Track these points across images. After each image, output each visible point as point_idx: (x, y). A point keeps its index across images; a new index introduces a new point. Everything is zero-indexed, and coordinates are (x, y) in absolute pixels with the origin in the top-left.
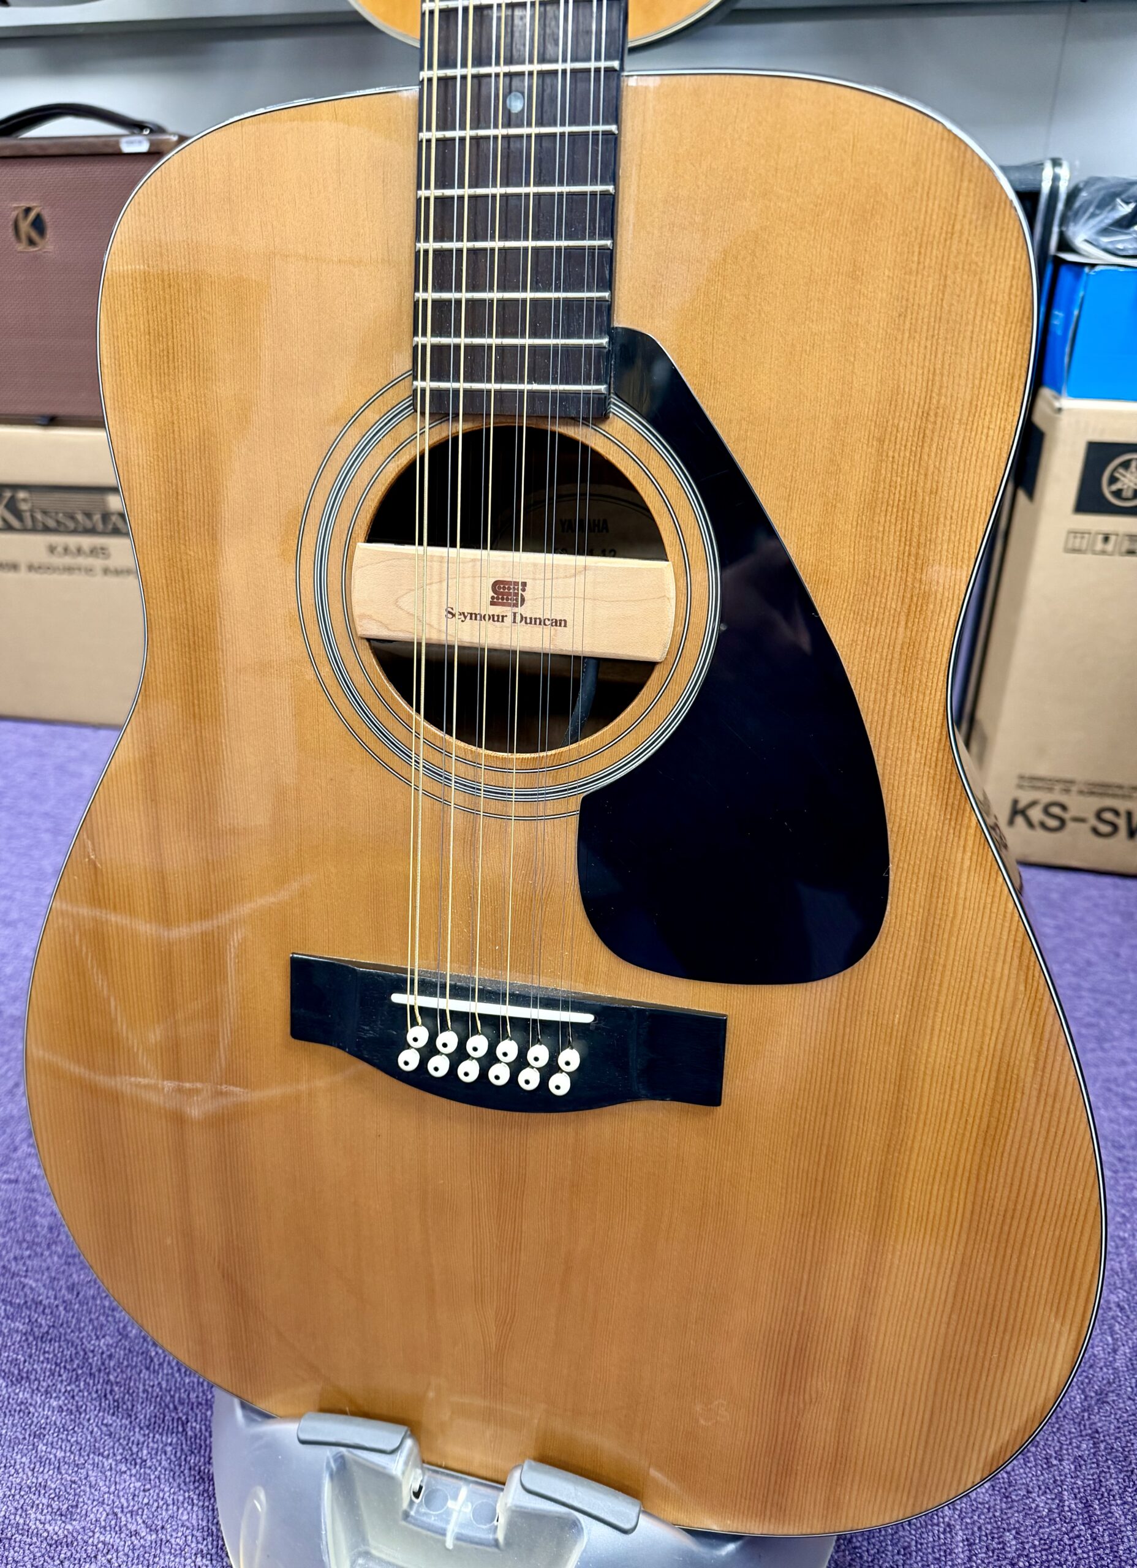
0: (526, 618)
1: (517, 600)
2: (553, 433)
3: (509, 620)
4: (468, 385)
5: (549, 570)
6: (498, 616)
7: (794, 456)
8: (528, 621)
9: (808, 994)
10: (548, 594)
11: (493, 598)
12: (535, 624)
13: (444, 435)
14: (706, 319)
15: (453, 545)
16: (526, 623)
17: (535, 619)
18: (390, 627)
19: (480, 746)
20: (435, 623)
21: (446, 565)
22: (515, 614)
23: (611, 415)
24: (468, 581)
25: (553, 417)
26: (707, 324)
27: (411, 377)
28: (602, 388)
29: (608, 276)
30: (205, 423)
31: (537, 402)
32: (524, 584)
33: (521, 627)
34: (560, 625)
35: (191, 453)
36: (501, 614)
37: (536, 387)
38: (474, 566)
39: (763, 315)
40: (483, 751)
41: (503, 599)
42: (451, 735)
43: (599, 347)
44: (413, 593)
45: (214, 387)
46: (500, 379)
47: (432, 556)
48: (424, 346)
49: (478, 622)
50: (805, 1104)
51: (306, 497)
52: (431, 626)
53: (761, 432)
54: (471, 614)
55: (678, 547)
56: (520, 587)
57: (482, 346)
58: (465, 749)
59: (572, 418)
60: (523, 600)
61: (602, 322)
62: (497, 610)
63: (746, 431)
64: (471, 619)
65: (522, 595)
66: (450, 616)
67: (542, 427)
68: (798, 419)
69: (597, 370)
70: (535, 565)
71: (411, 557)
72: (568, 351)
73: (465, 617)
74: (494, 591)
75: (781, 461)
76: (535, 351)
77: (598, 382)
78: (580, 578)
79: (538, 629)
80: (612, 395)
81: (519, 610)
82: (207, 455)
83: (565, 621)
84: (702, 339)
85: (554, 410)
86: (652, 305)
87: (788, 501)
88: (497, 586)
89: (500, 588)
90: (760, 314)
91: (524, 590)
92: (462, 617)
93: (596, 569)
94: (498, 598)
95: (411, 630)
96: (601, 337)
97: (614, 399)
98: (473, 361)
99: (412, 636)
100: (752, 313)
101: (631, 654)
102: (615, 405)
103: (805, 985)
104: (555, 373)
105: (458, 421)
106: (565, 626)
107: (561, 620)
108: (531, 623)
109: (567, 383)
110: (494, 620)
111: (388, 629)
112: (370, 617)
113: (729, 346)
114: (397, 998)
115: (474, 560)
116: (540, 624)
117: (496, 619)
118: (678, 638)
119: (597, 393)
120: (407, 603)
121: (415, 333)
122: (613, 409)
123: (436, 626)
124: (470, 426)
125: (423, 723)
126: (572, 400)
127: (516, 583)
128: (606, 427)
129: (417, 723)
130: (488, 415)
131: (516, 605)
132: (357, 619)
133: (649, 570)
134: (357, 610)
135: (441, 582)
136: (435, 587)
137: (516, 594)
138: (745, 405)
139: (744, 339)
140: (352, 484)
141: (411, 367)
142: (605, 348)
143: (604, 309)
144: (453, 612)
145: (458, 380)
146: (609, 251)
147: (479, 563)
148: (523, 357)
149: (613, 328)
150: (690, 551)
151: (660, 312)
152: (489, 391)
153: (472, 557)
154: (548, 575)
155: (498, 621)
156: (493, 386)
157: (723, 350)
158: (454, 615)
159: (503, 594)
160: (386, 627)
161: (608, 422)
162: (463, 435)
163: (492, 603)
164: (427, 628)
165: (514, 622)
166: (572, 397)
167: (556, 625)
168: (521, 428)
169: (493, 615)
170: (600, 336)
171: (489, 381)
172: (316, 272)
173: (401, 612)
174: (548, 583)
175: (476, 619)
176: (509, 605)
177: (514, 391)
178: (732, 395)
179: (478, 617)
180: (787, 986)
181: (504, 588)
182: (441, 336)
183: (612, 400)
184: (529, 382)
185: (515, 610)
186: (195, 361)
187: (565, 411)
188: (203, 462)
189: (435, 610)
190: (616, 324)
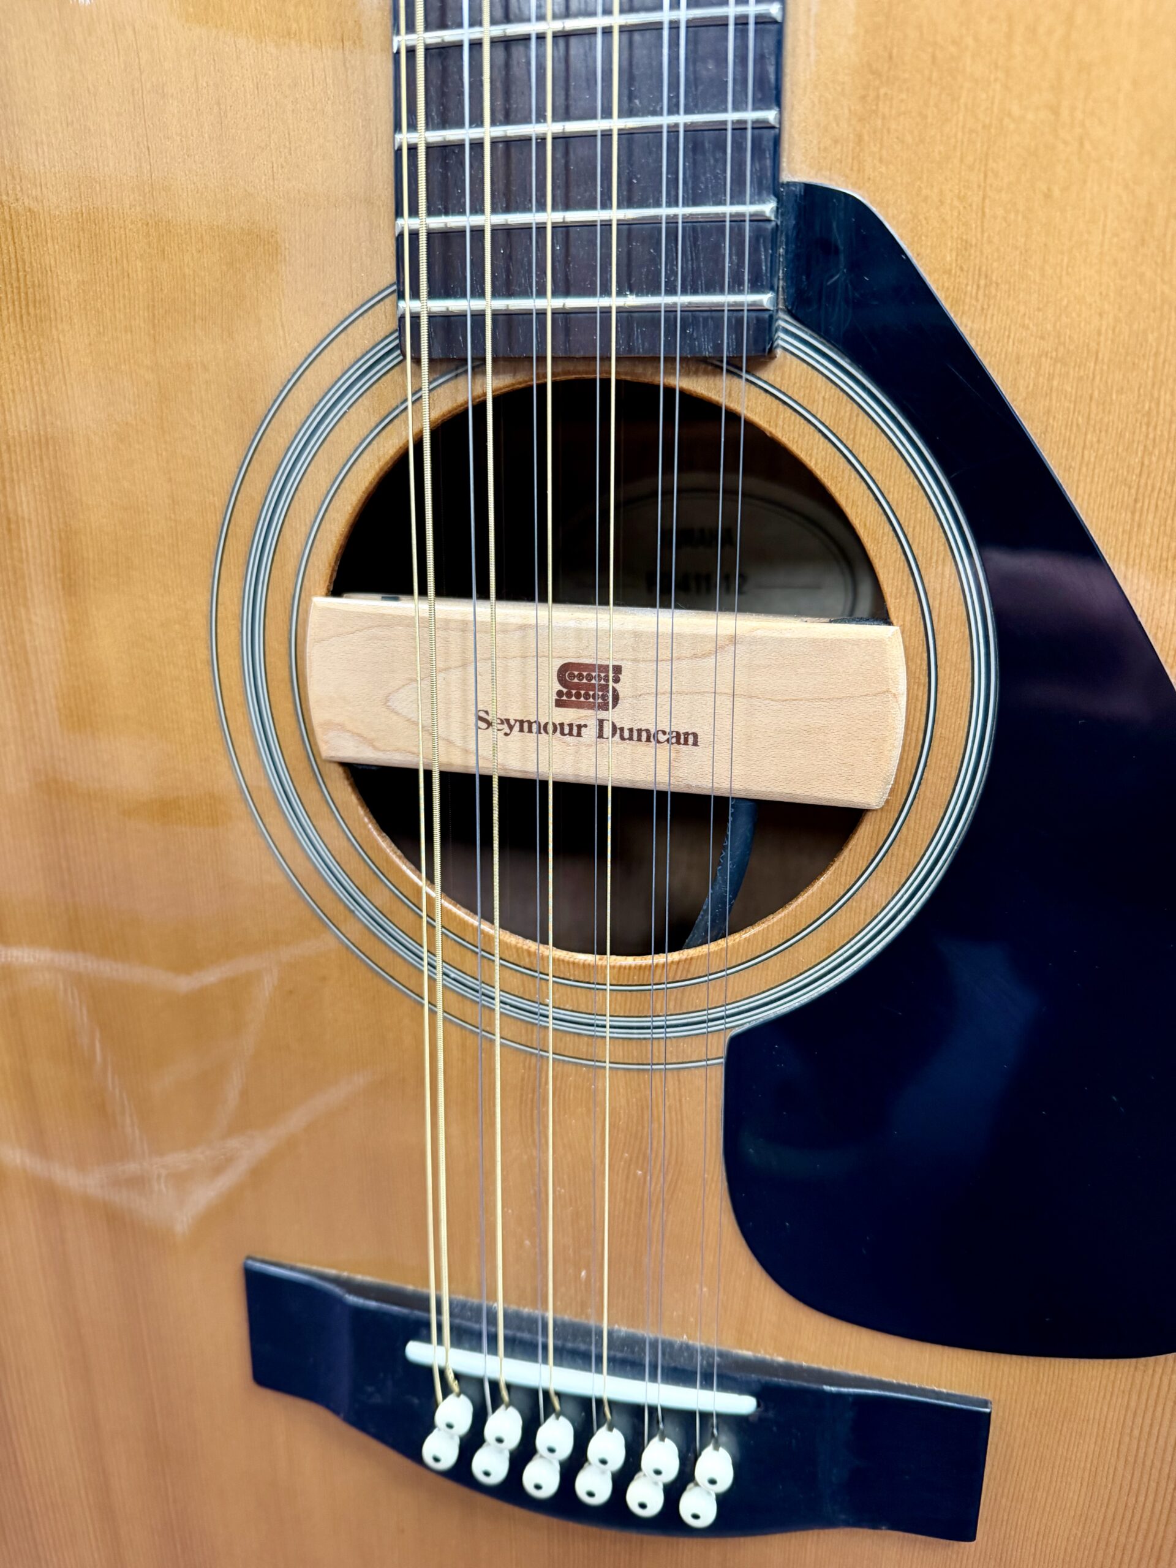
0: (622, 729)
1: (604, 697)
2: (670, 391)
3: (590, 733)
4: (501, 304)
5: (665, 642)
6: (571, 726)
7: (1148, 425)
8: (626, 734)
9: (1139, 1375)
10: (664, 686)
11: (560, 693)
12: (639, 739)
13: (460, 400)
14: (970, 159)
15: (484, 595)
16: (622, 738)
17: (640, 731)
18: (376, 744)
19: (545, 942)
20: (456, 737)
21: (471, 636)
22: (601, 722)
23: (779, 352)
24: (514, 664)
25: (670, 360)
26: (971, 168)
27: (395, 295)
28: (765, 299)
29: (772, 77)
30: (45, 397)
31: (637, 332)
32: (618, 670)
33: (613, 744)
34: (686, 743)
35: (25, 450)
36: (576, 723)
37: (632, 301)
38: (524, 637)
39: (1088, 146)
40: (550, 952)
41: (578, 695)
42: (492, 922)
43: (758, 220)
44: (414, 685)
45: (54, 332)
46: (564, 289)
47: (447, 621)
48: (414, 235)
49: (534, 735)
50: (1123, 1539)
51: (219, 518)
52: (450, 742)
53: (1080, 379)
54: (522, 722)
55: (912, 599)
56: (611, 675)
57: (526, 229)
58: (517, 949)
59: (705, 360)
60: (616, 698)
61: (762, 169)
62: (569, 715)
63: (1051, 377)
64: (521, 730)
65: (614, 690)
66: (483, 725)
67: (647, 379)
68: (1157, 354)
69: (755, 265)
70: (637, 635)
71: (407, 622)
72: (694, 229)
73: (511, 728)
74: (562, 680)
75: (1121, 436)
76: (630, 231)
77: (757, 286)
78: (726, 659)
79: (644, 750)
80: (781, 315)
81: (611, 716)
82: (51, 452)
83: (695, 735)
84: (962, 199)
85: (670, 345)
86: (860, 137)
87: (1133, 513)
88: (566, 672)
89: (572, 676)
90: (1081, 145)
91: (617, 680)
92: (505, 727)
93: (754, 641)
94: (569, 695)
95: (414, 750)
96: (762, 201)
97: (784, 321)
98: (509, 258)
99: (416, 760)
100: (1066, 143)
101: (821, 794)
102: (787, 331)
103: (1134, 1361)
104: (671, 273)
105: (484, 373)
106: (695, 744)
107: (687, 734)
108: (631, 738)
109: (695, 292)
110: (562, 733)
111: (375, 748)
112: (342, 727)
113: (1017, 212)
114: (416, 1351)
115: (523, 628)
116: (648, 740)
117: (567, 730)
118: (911, 764)
119: (756, 310)
120: (408, 702)
121: (399, 213)
122: (782, 340)
123: (459, 743)
124: (507, 381)
125: (442, 903)
126: (705, 325)
127: (605, 668)
128: (770, 374)
129: (430, 901)
130: (542, 359)
131: (604, 707)
132: (319, 732)
133: (856, 643)
134: (317, 716)
135: (464, 665)
136: (455, 676)
137: (605, 688)
138: (1049, 327)
139: (1048, 196)
140: (299, 494)
141: (395, 279)
142: (769, 221)
143: (765, 142)
144: (489, 718)
145: (482, 295)
146: (774, 27)
147: (532, 633)
148: (606, 244)
149: (783, 185)
150: (935, 604)
151: (876, 149)
152: (542, 314)
153: (520, 621)
154: (665, 653)
155: (571, 734)
156: (550, 303)
157: (1005, 219)
158: (489, 724)
159: (578, 687)
160: (371, 743)
161: (773, 365)
162: (495, 399)
163: (559, 704)
164: (442, 746)
165: (601, 736)
166: (706, 319)
167: (678, 742)
168: (606, 383)
169: (562, 725)
170: (758, 198)
171: (541, 293)
172: (216, 109)
173: (395, 718)
174: (665, 667)
175: (530, 731)
176: (591, 707)
177: (592, 311)
178: (1022, 309)
179: (534, 727)
180: (1101, 1361)
181: (580, 676)
182: (446, 213)
183: (781, 323)
184: (620, 293)
185: (602, 715)
186: (19, 288)
187: (692, 348)
188: (46, 464)
189: (456, 715)
190: (786, 177)
